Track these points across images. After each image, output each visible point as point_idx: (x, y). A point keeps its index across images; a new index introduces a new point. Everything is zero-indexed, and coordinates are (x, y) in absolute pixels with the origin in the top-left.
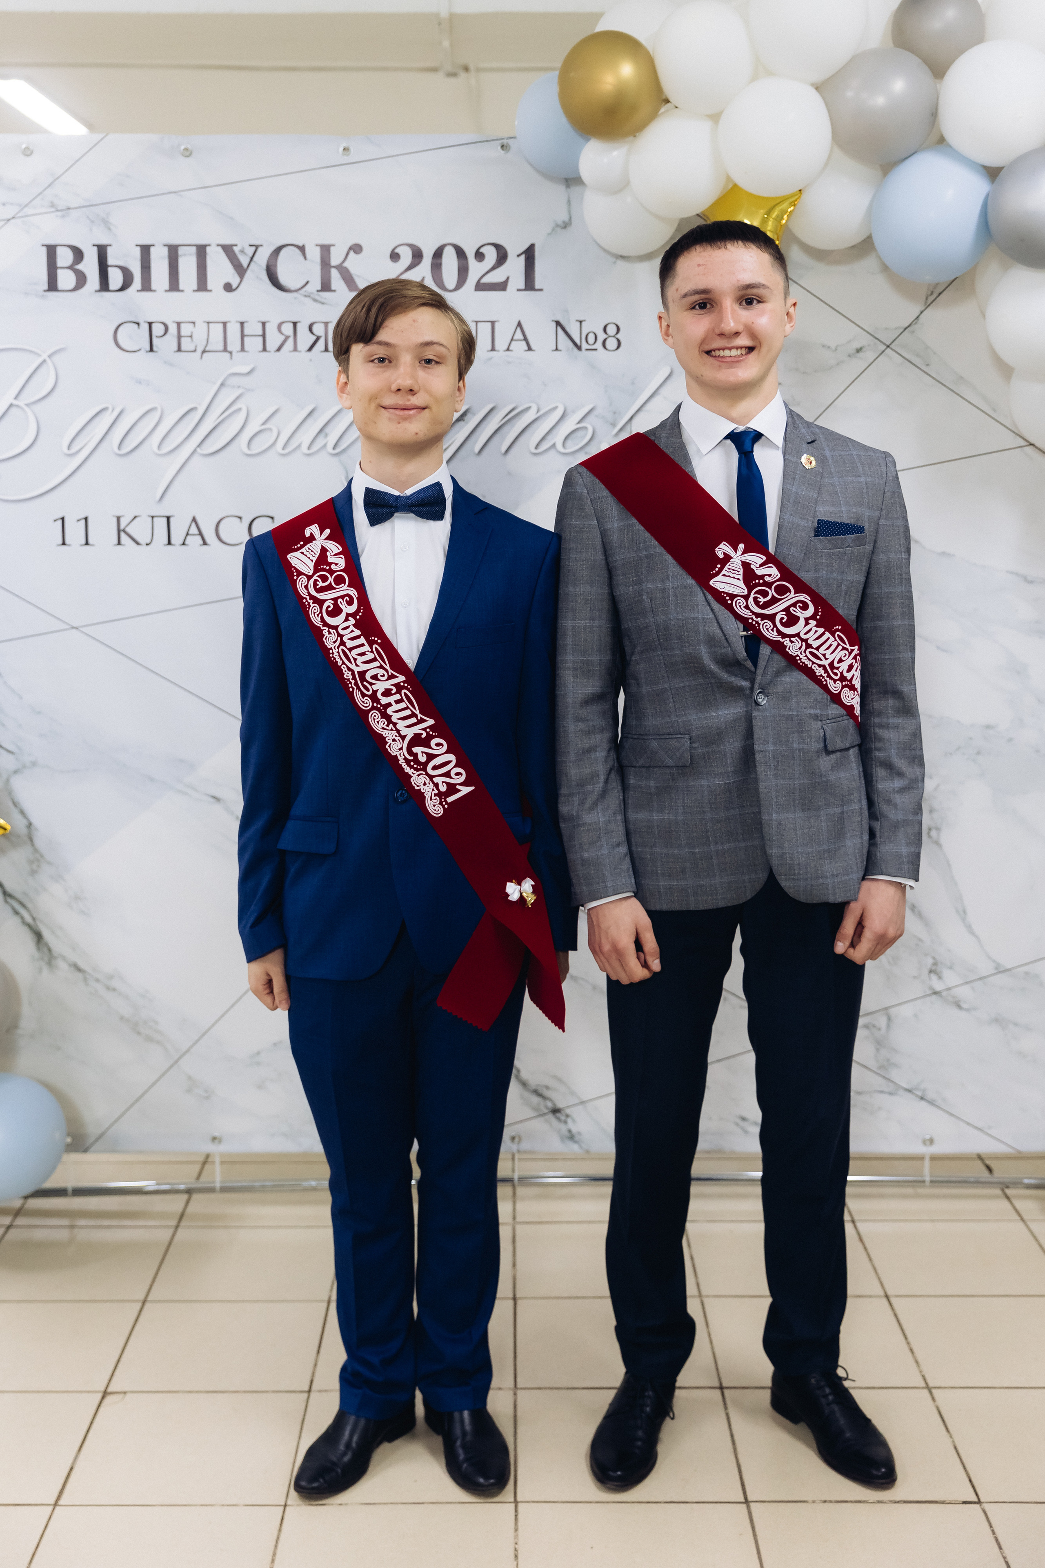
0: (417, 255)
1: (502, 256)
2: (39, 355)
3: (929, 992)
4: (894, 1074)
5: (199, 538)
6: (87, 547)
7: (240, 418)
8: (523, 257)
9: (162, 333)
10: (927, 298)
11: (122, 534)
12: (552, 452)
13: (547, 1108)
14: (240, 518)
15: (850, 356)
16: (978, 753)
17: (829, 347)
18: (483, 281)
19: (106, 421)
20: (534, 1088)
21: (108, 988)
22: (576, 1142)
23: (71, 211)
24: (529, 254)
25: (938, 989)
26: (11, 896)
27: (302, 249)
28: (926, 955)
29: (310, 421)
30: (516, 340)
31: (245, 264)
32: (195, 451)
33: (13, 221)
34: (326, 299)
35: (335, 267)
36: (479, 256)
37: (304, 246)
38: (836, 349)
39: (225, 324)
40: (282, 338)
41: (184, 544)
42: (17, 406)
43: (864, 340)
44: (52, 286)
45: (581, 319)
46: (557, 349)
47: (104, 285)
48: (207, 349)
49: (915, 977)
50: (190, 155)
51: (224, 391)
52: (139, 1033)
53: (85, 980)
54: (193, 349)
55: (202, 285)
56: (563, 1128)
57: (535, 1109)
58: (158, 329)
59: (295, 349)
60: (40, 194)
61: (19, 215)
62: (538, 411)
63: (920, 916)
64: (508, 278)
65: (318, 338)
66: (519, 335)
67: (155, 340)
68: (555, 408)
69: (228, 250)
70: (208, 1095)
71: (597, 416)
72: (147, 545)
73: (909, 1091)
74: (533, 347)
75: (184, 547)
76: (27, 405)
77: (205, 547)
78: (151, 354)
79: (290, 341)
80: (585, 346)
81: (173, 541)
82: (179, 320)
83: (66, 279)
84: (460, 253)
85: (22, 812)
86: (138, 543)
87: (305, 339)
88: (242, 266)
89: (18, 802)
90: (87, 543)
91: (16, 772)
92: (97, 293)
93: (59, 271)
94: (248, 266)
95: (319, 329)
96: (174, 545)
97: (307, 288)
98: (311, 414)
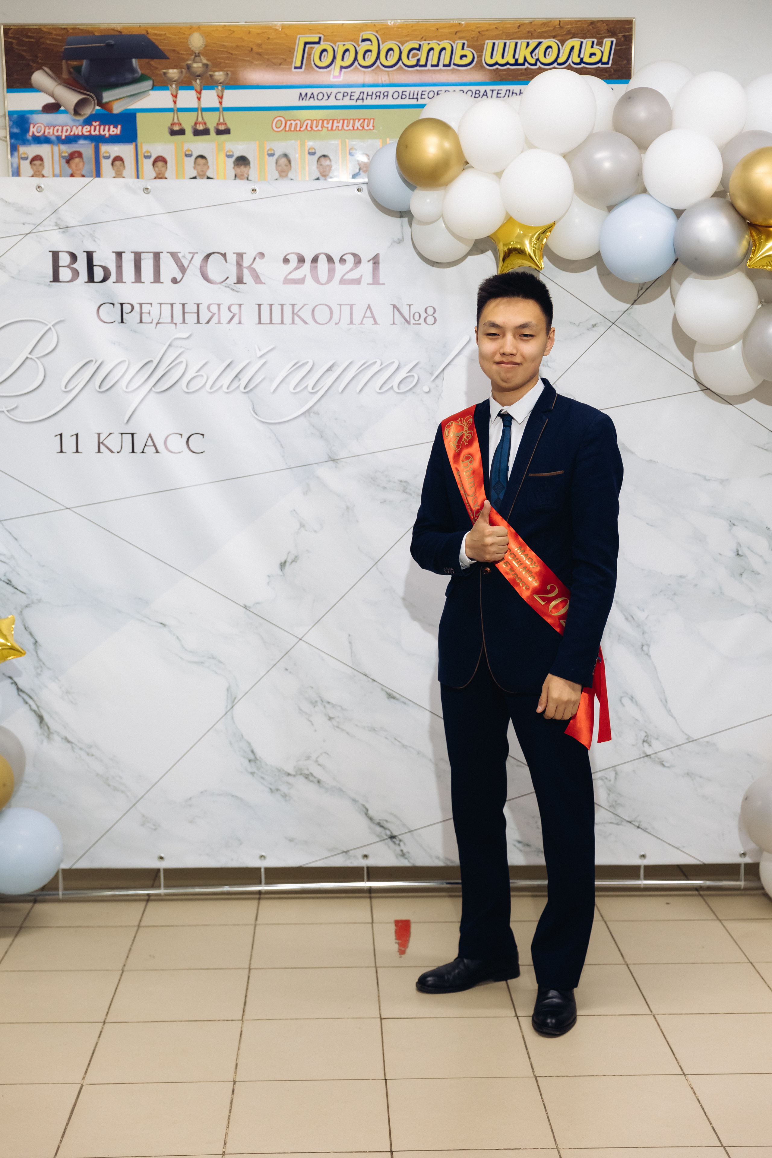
0: (301, 260)
1: (358, 261)
2: (47, 325)
3: (643, 755)
4: (620, 811)
5: (153, 449)
6: (77, 454)
7: (182, 368)
8: (371, 262)
9: (130, 311)
10: (638, 292)
11: (101, 445)
12: (391, 392)
13: (386, 835)
14: (181, 435)
16: (675, 594)
17: (574, 324)
18: (345, 278)
19: (92, 368)
20: (378, 821)
21: (88, 754)
22: (406, 858)
23: (68, 228)
24: (376, 261)
25: (648, 754)
26: (22, 691)
27: (224, 255)
28: (641, 730)
29: (229, 370)
30: (366, 317)
31: (186, 266)
32: (151, 389)
33: (29, 235)
34: (240, 288)
35: (246, 268)
36: (343, 261)
37: (225, 253)
38: (580, 325)
39: (172, 305)
40: (211, 314)
41: (143, 452)
42: (31, 359)
43: (598, 319)
44: (56, 278)
45: (410, 304)
46: (394, 324)
48: (160, 322)
49: (633, 745)
50: (150, 193)
51: (171, 350)
52: (109, 785)
53: (73, 748)
54: (150, 321)
55: (157, 279)
56: (398, 849)
57: (378, 836)
58: (127, 308)
59: (219, 322)
60: (48, 217)
61: (34, 231)
62: (381, 365)
63: (636, 703)
64: (362, 276)
65: (234, 315)
66: (368, 314)
67: (124, 315)
68: (393, 362)
69: (174, 255)
70: (156, 828)
71: (420, 368)
72: (118, 452)
73: (630, 822)
75: (143, 454)
76: (37, 358)
77: (157, 454)
78: (122, 324)
79: (216, 317)
80: (412, 321)
81: (135, 451)
82: (141, 302)
83: (65, 274)
84: (330, 259)
85: (32, 636)
86: (112, 452)
87: (226, 316)
88: (183, 266)
89: (28, 627)
90: (77, 451)
91: (26, 606)
92: (86, 284)
93: (61, 270)
94: (188, 266)
95: (235, 309)
96: (136, 453)
97: (227, 281)
98: (229, 365)
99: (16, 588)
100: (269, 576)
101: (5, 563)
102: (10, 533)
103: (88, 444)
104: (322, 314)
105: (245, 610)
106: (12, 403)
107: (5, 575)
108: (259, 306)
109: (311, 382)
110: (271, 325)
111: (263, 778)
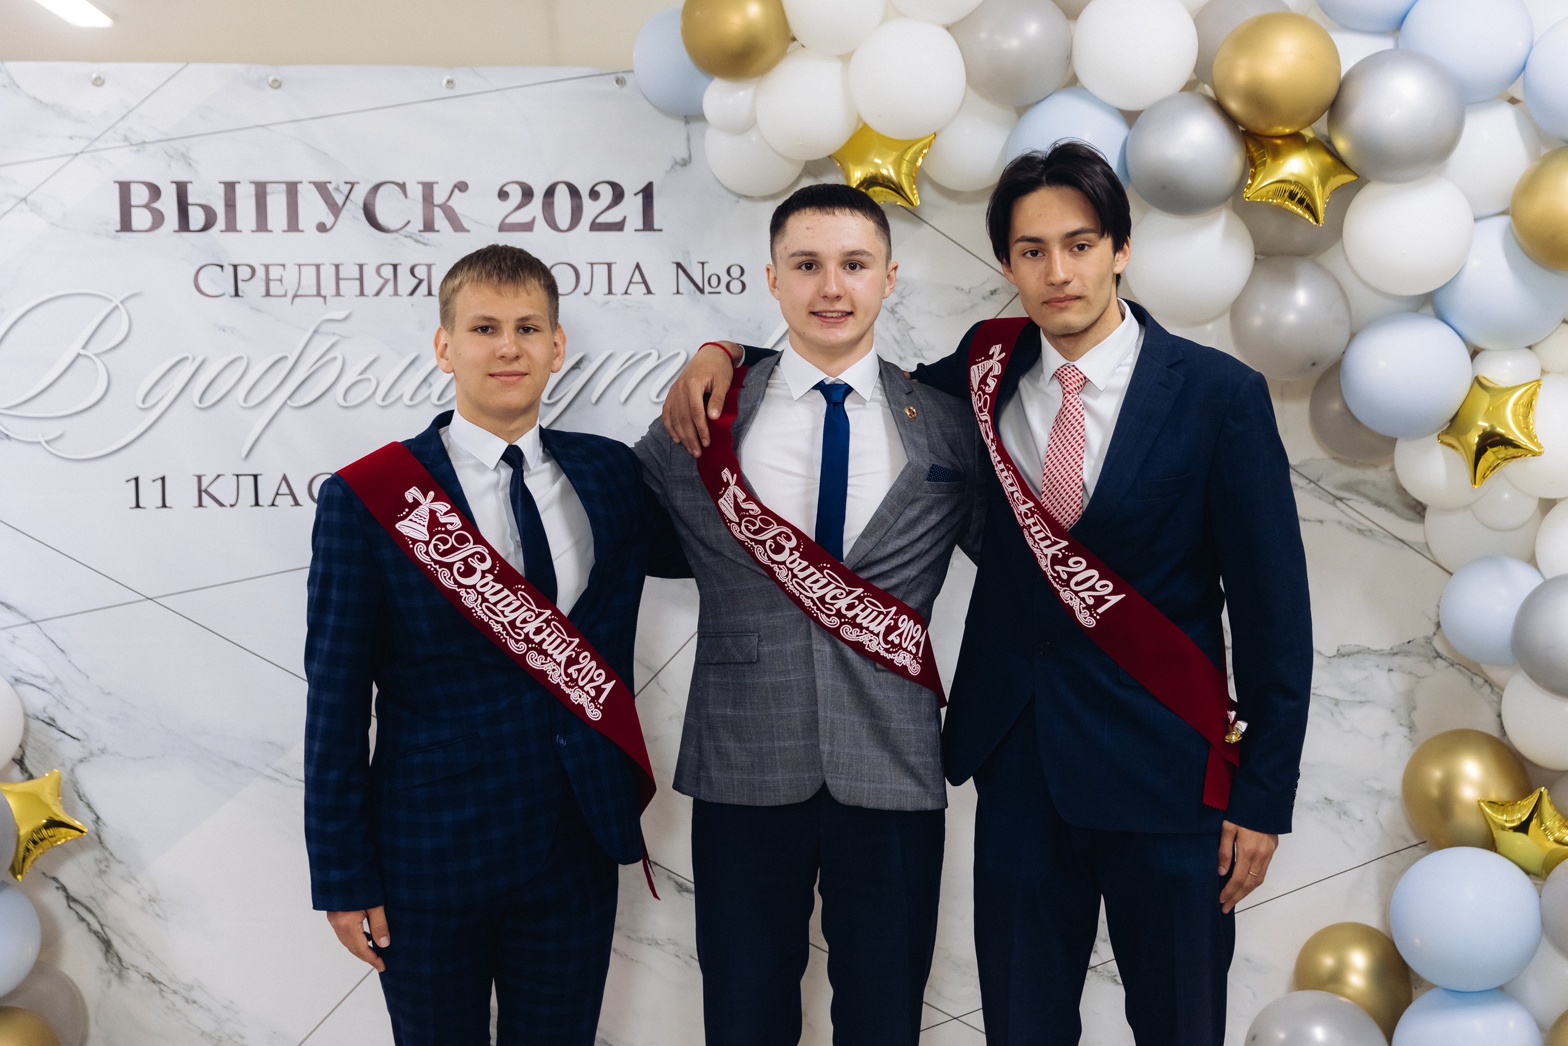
0: (528, 193)
1: (618, 194)
2: (111, 301)
5: (290, 498)
6: (164, 509)
7: (335, 368)
8: (640, 196)
9: (248, 276)
11: (204, 495)
17: (962, 290)
18: (598, 221)
19: (187, 370)
21: (187, 1001)
23: (146, 145)
24: (647, 193)
26: (75, 901)
27: (402, 187)
29: (412, 370)
30: (634, 283)
31: (340, 203)
32: (285, 403)
33: (81, 156)
34: (428, 239)
35: (439, 206)
36: (594, 195)
37: (404, 183)
38: (970, 292)
39: (318, 267)
40: (382, 281)
41: (273, 505)
42: (86, 356)
43: (999, 283)
44: (126, 225)
45: (703, 261)
46: (678, 292)
47: (184, 225)
48: (299, 293)
50: (280, 86)
51: (318, 339)
53: (161, 992)
54: (283, 293)
55: (293, 225)
58: (244, 273)
59: (396, 293)
60: (112, 126)
61: (90, 149)
62: (659, 358)
64: (625, 218)
65: (420, 281)
66: (637, 277)
67: (240, 283)
68: (678, 354)
69: (321, 187)
72: (232, 506)
74: (652, 290)
75: (273, 508)
76: (96, 355)
77: (297, 508)
78: (237, 299)
79: (391, 284)
80: (707, 289)
81: (260, 503)
82: (267, 262)
83: (141, 218)
84: (574, 192)
85: (89, 806)
86: (221, 505)
87: (406, 282)
88: (336, 204)
89: (84, 795)
90: (164, 506)
91: (82, 761)
92: (176, 234)
93: (133, 210)
94: (344, 203)
95: (421, 272)
96: (262, 506)
97: (408, 228)
98: (412, 363)
99: (64, 732)
101: (43, 690)
102: (53, 642)
103: (182, 493)
106: (52, 430)
107: (45, 710)
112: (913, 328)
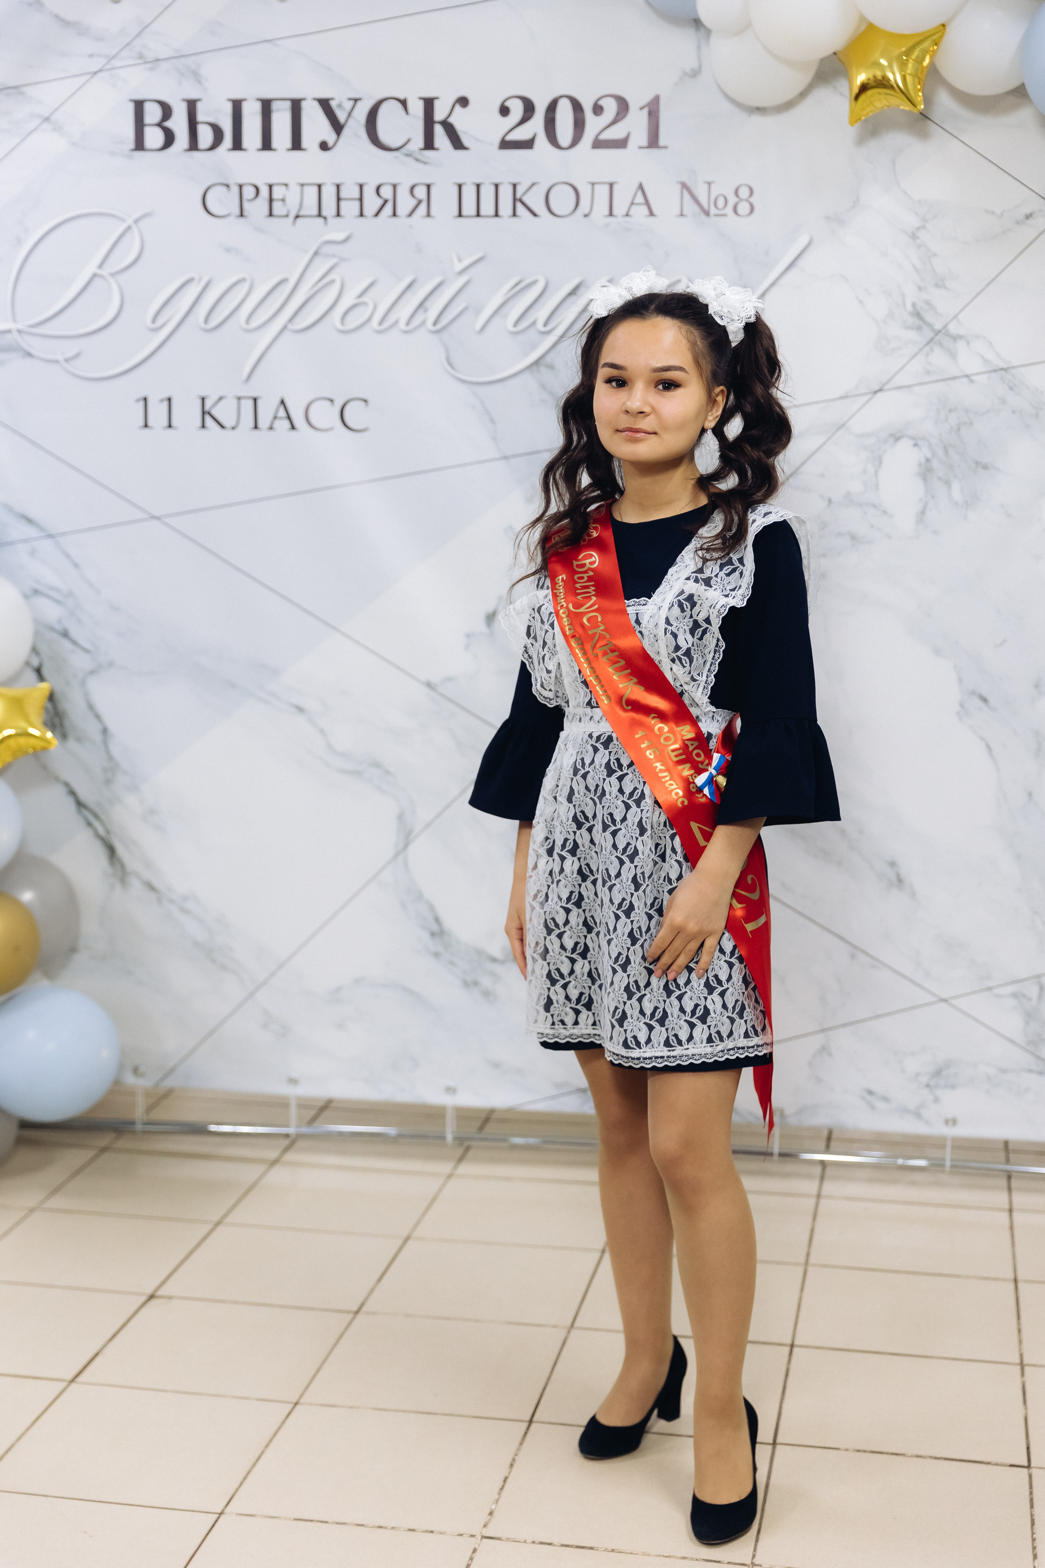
0: (529, 108)
1: (623, 109)
2: (123, 220)
5: (286, 424)
6: (170, 430)
7: (333, 292)
8: (646, 111)
9: (252, 196)
11: (207, 417)
14: (332, 401)
15: (1018, 223)
17: (994, 213)
18: (601, 137)
19: (193, 291)
21: (184, 911)
23: (160, 62)
24: (653, 107)
26: (83, 806)
27: (404, 103)
29: (409, 294)
30: (636, 204)
31: (342, 120)
32: (286, 325)
33: (100, 75)
34: (428, 157)
35: (439, 123)
36: (598, 109)
37: (406, 99)
38: (1002, 215)
39: (320, 186)
40: (381, 202)
41: (271, 428)
42: (102, 276)
43: (1035, 204)
44: (139, 145)
45: (710, 180)
46: (682, 215)
47: (194, 145)
48: (302, 213)
51: (318, 261)
52: (213, 961)
53: (159, 901)
54: (284, 213)
55: (296, 144)
58: (249, 192)
59: (395, 214)
60: (128, 44)
61: (108, 67)
64: (629, 134)
65: (419, 202)
66: (640, 199)
67: (246, 205)
69: (325, 104)
70: (285, 1032)
72: (233, 428)
74: (655, 211)
75: (271, 433)
76: (112, 275)
77: (293, 433)
78: (242, 220)
79: (389, 206)
80: (713, 211)
81: (260, 425)
82: (271, 182)
83: (154, 137)
84: (577, 106)
85: (98, 717)
86: (222, 427)
87: (405, 203)
88: (339, 122)
89: (94, 706)
90: (170, 426)
91: (92, 672)
92: (188, 153)
93: (147, 128)
94: (347, 121)
95: (420, 192)
96: (261, 430)
97: (410, 147)
98: (409, 286)
99: (76, 644)
100: (468, 636)
101: (58, 602)
102: (68, 556)
103: (187, 414)
104: (562, 200)
105: (425, 689)
106: (71, 349)
107: (59, 621)
108: (460, 186)
109: (541, 314)
110: (478, 219)
111: (452, 963)
112: (935, 255)
